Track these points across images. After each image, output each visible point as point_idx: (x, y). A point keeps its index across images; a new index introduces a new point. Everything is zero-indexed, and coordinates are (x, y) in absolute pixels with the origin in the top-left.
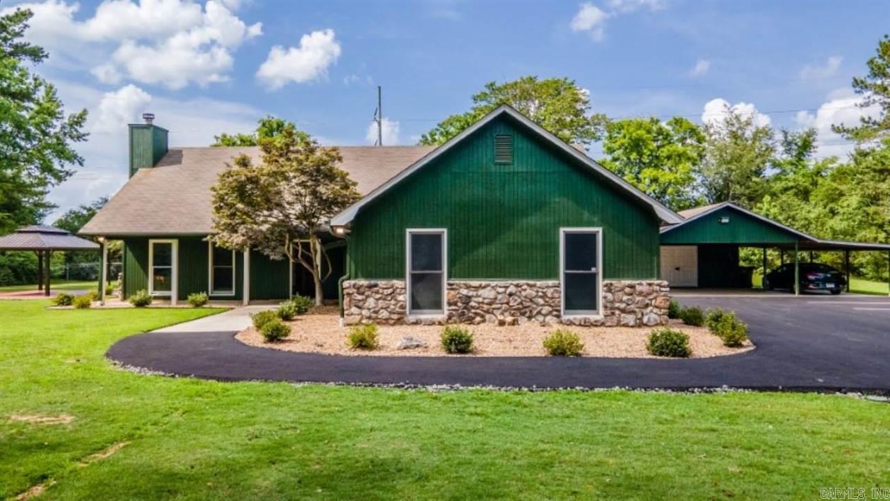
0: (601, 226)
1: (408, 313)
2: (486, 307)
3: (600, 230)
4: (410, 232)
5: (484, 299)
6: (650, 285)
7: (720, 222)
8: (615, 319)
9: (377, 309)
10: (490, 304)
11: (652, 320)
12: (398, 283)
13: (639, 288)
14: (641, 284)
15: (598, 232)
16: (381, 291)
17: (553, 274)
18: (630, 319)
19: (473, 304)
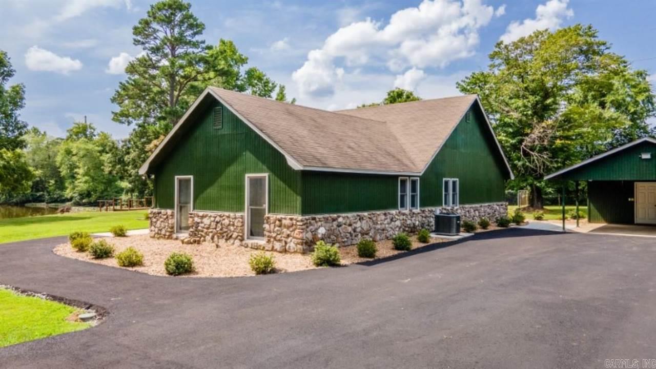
0: (267, 172)
1: (175, 231)
2: (205, 230)
3: (266, 175)
4: (178, 178)
5: (205, 225)
6: (291, 219)
7: (641, 158)
8: (270, 246)
9: (160, 228)
10: (208, 228)
11: (291, 248)
12: (169, 212)
13: (284, 222)
14: (285, 219)
15: (265, 177)
16: (162, 216)
17: (241, 209)
18: (278, 246)
19: (200, 228)
